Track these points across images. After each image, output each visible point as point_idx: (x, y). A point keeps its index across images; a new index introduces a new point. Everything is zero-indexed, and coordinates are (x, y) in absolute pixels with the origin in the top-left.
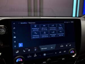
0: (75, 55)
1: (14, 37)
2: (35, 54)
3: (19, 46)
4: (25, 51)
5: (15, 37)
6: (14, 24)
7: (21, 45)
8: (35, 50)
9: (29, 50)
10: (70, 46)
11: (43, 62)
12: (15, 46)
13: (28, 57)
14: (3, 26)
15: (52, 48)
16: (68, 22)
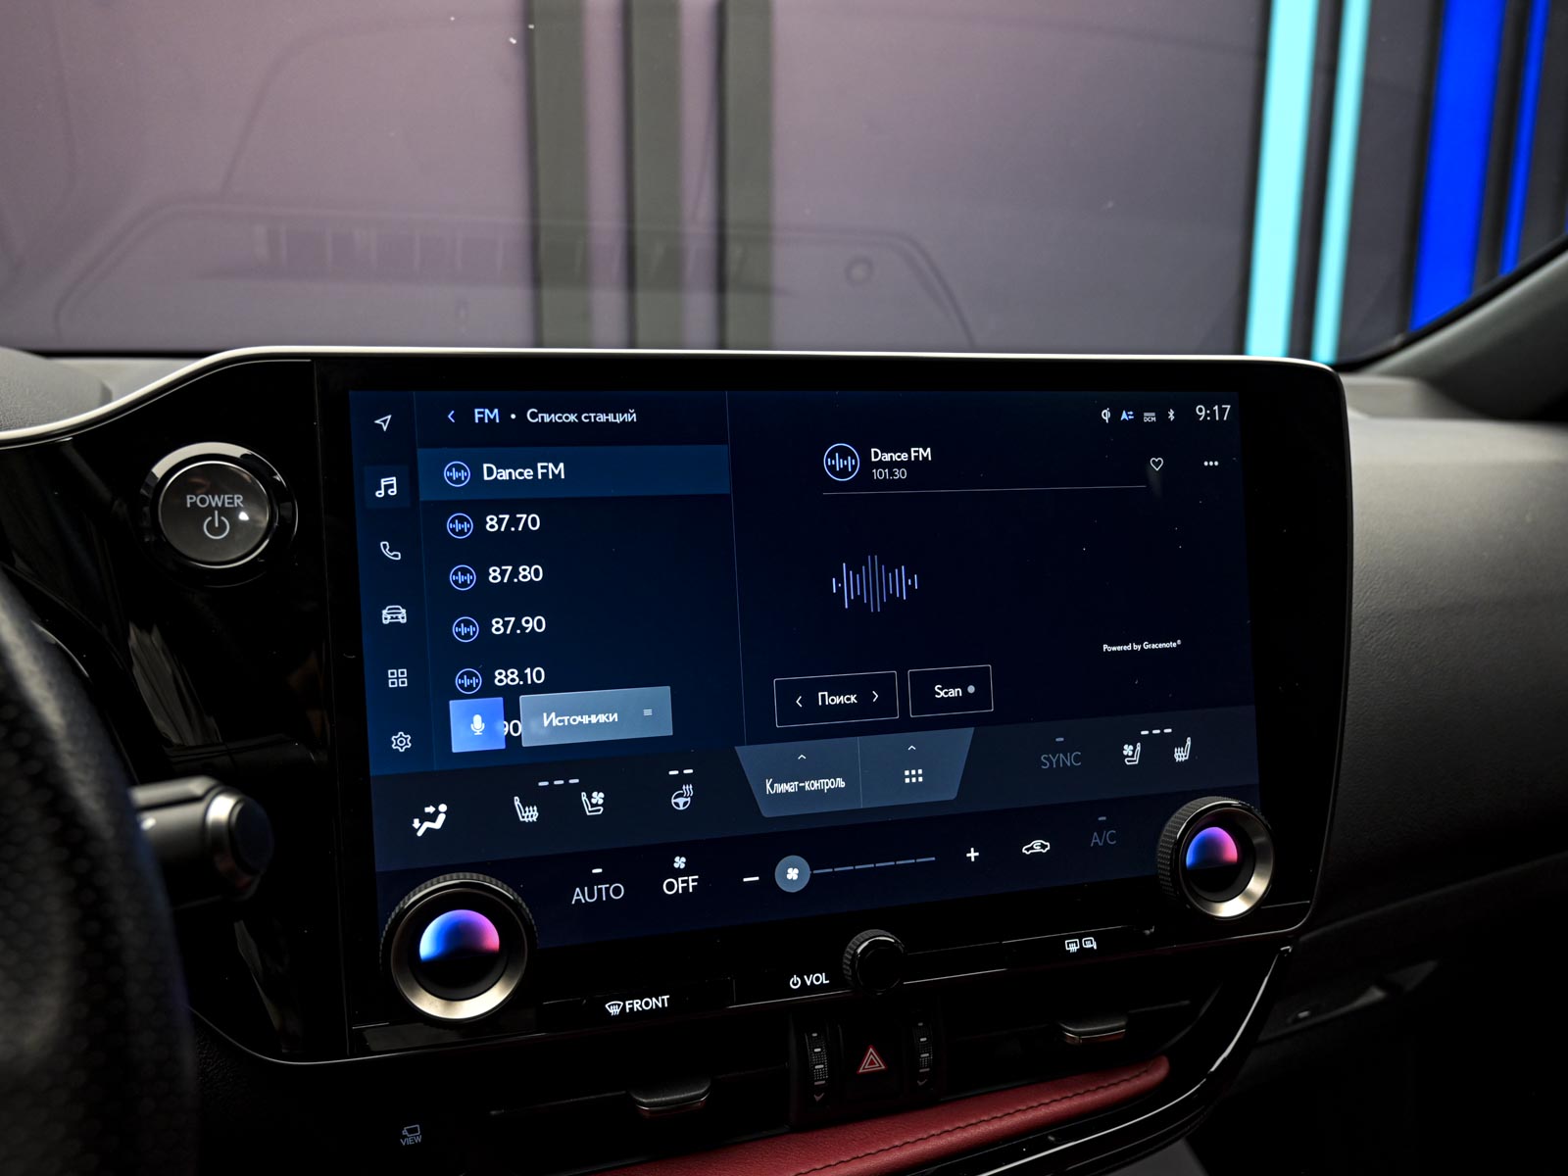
0: (1257, 886)
1: (387, 617)
2: (680, 862)
3: (457, 747)
4: (530, 815)
5: (402, 616)
6: (384, 422)
7: (478, 724)
8: (681, 802)
9: (598, 797)
10: (1181, 755)
11: (795, 982)
12: (401, 742)
13: (579, 895)
14: (237, 451)
15: (913, 776)
16: (1150, 417)
